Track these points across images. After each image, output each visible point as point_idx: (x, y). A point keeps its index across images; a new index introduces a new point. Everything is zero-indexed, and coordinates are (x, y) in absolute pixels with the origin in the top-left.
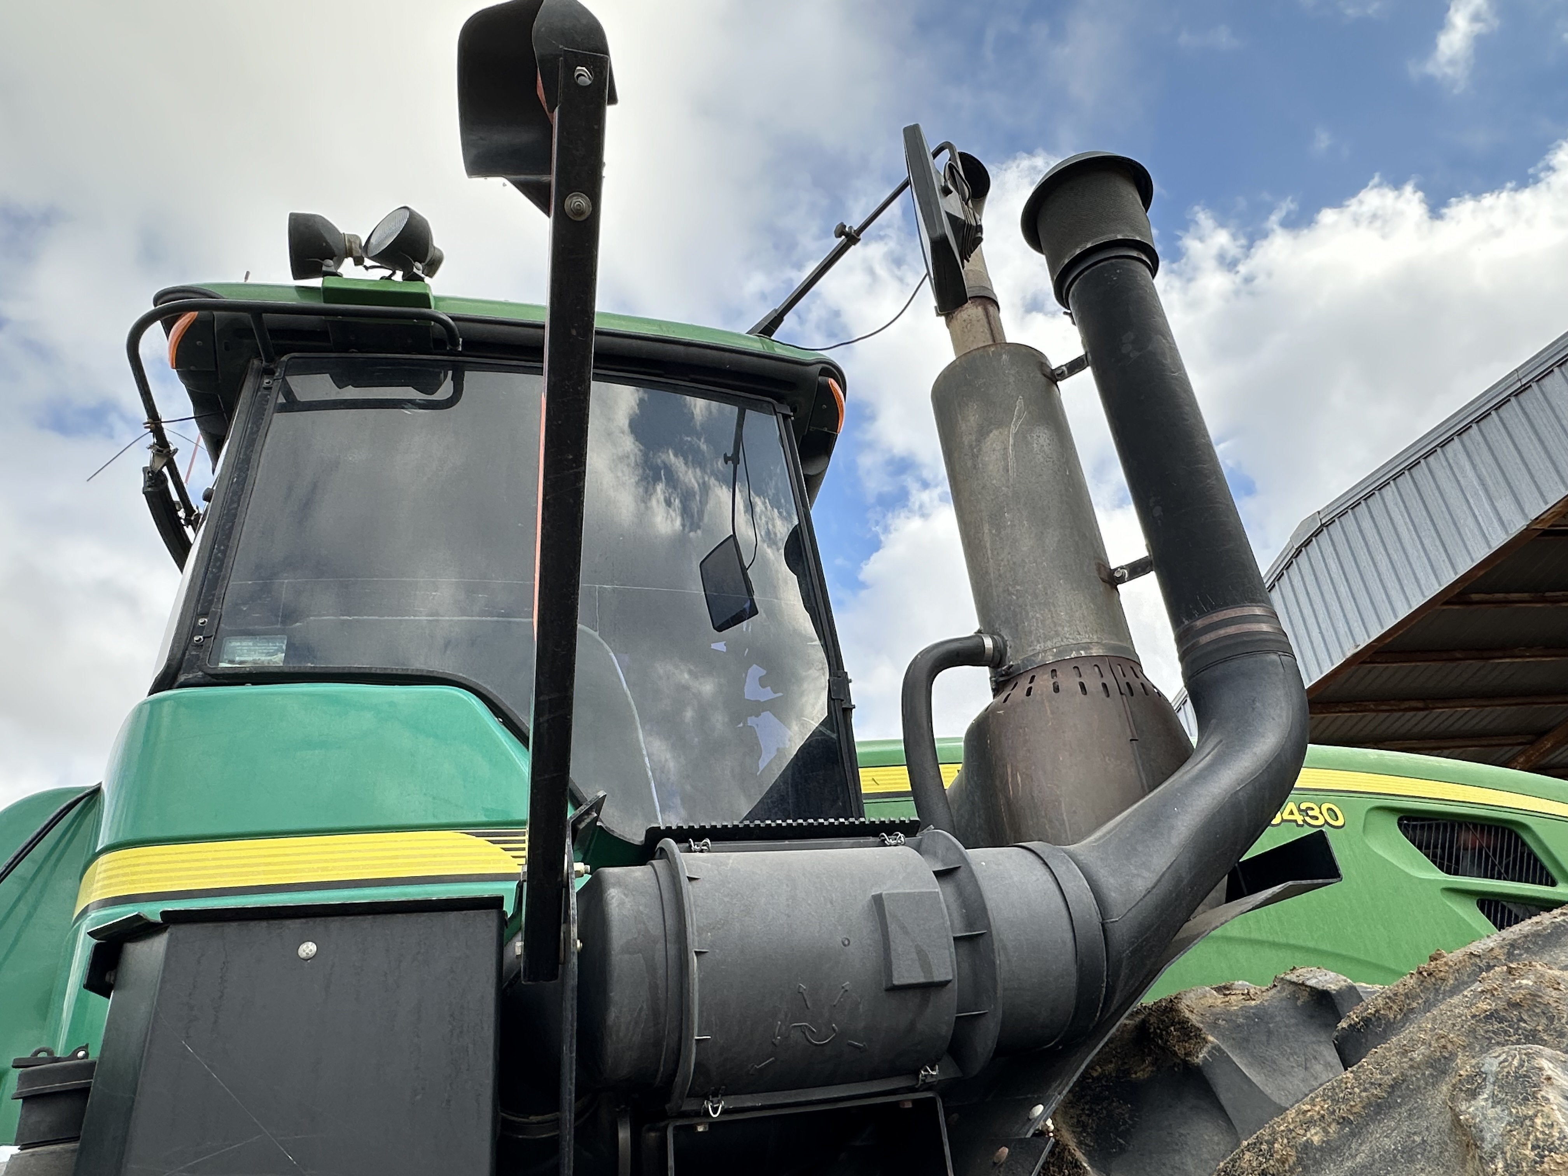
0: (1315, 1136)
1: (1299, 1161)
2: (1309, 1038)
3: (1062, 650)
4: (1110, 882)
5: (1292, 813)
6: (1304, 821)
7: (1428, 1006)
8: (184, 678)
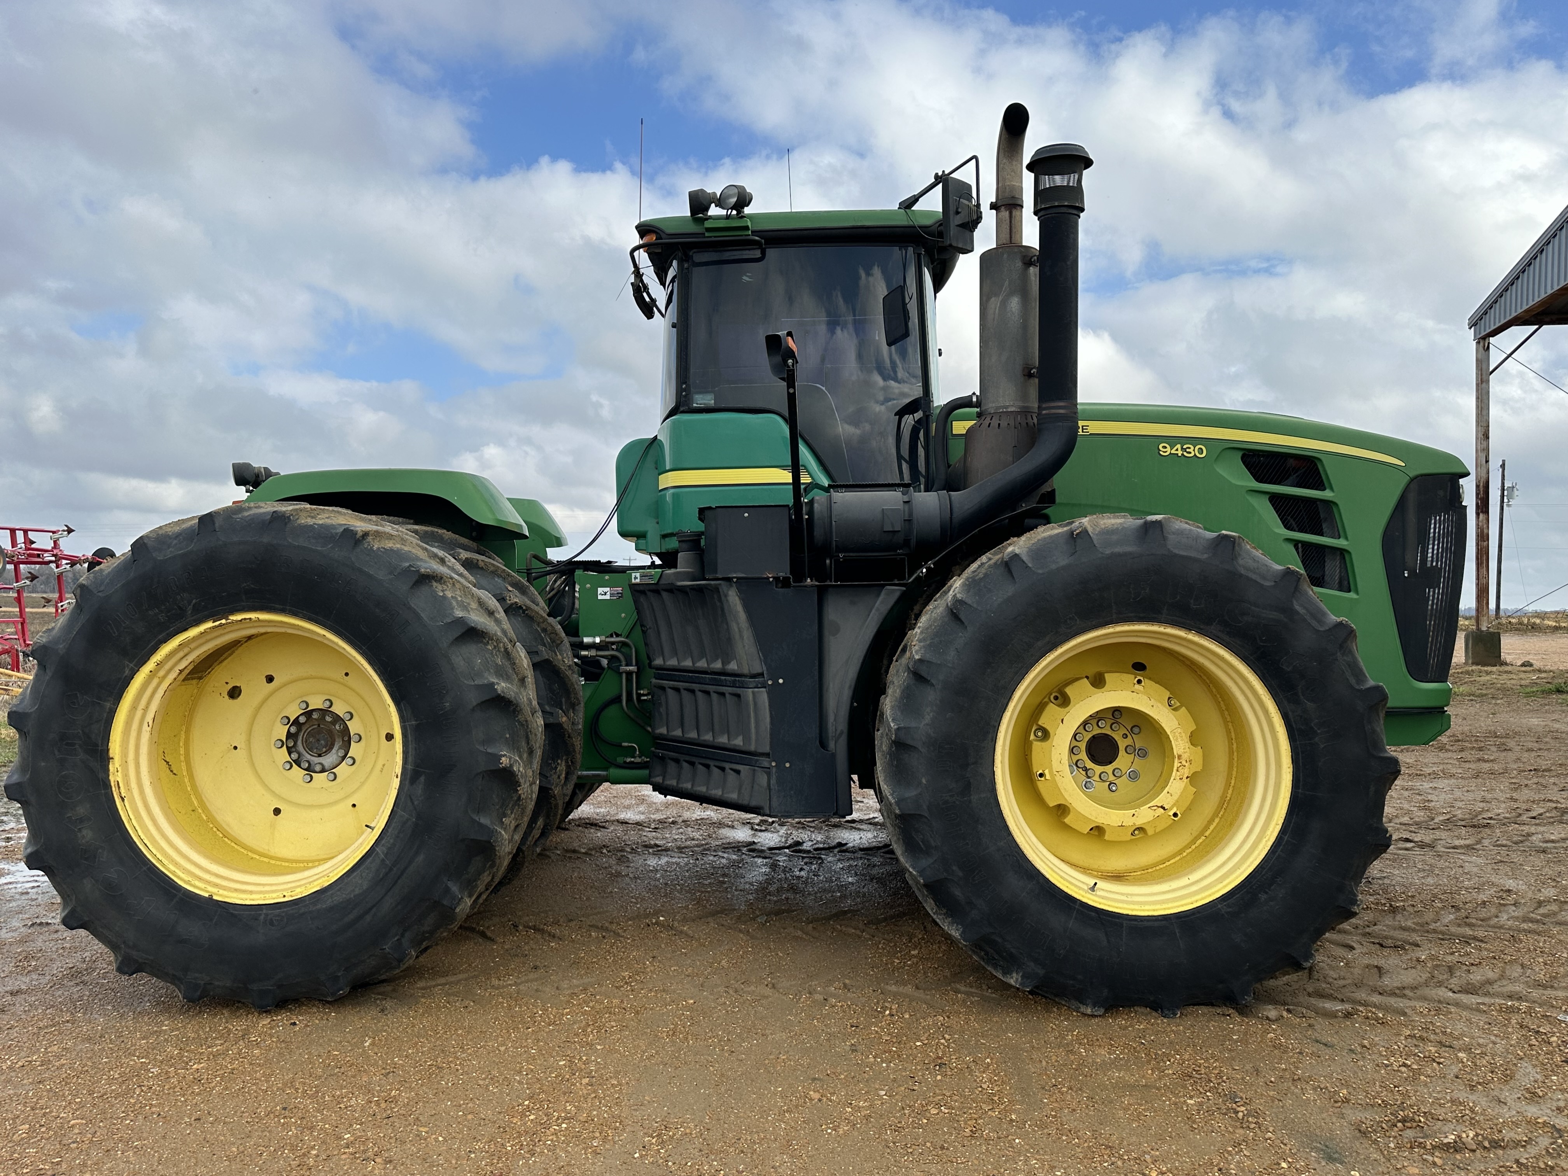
3: (998, 408)
5: (1177, 450)
6: (1183, 454)
8: (682, 409)
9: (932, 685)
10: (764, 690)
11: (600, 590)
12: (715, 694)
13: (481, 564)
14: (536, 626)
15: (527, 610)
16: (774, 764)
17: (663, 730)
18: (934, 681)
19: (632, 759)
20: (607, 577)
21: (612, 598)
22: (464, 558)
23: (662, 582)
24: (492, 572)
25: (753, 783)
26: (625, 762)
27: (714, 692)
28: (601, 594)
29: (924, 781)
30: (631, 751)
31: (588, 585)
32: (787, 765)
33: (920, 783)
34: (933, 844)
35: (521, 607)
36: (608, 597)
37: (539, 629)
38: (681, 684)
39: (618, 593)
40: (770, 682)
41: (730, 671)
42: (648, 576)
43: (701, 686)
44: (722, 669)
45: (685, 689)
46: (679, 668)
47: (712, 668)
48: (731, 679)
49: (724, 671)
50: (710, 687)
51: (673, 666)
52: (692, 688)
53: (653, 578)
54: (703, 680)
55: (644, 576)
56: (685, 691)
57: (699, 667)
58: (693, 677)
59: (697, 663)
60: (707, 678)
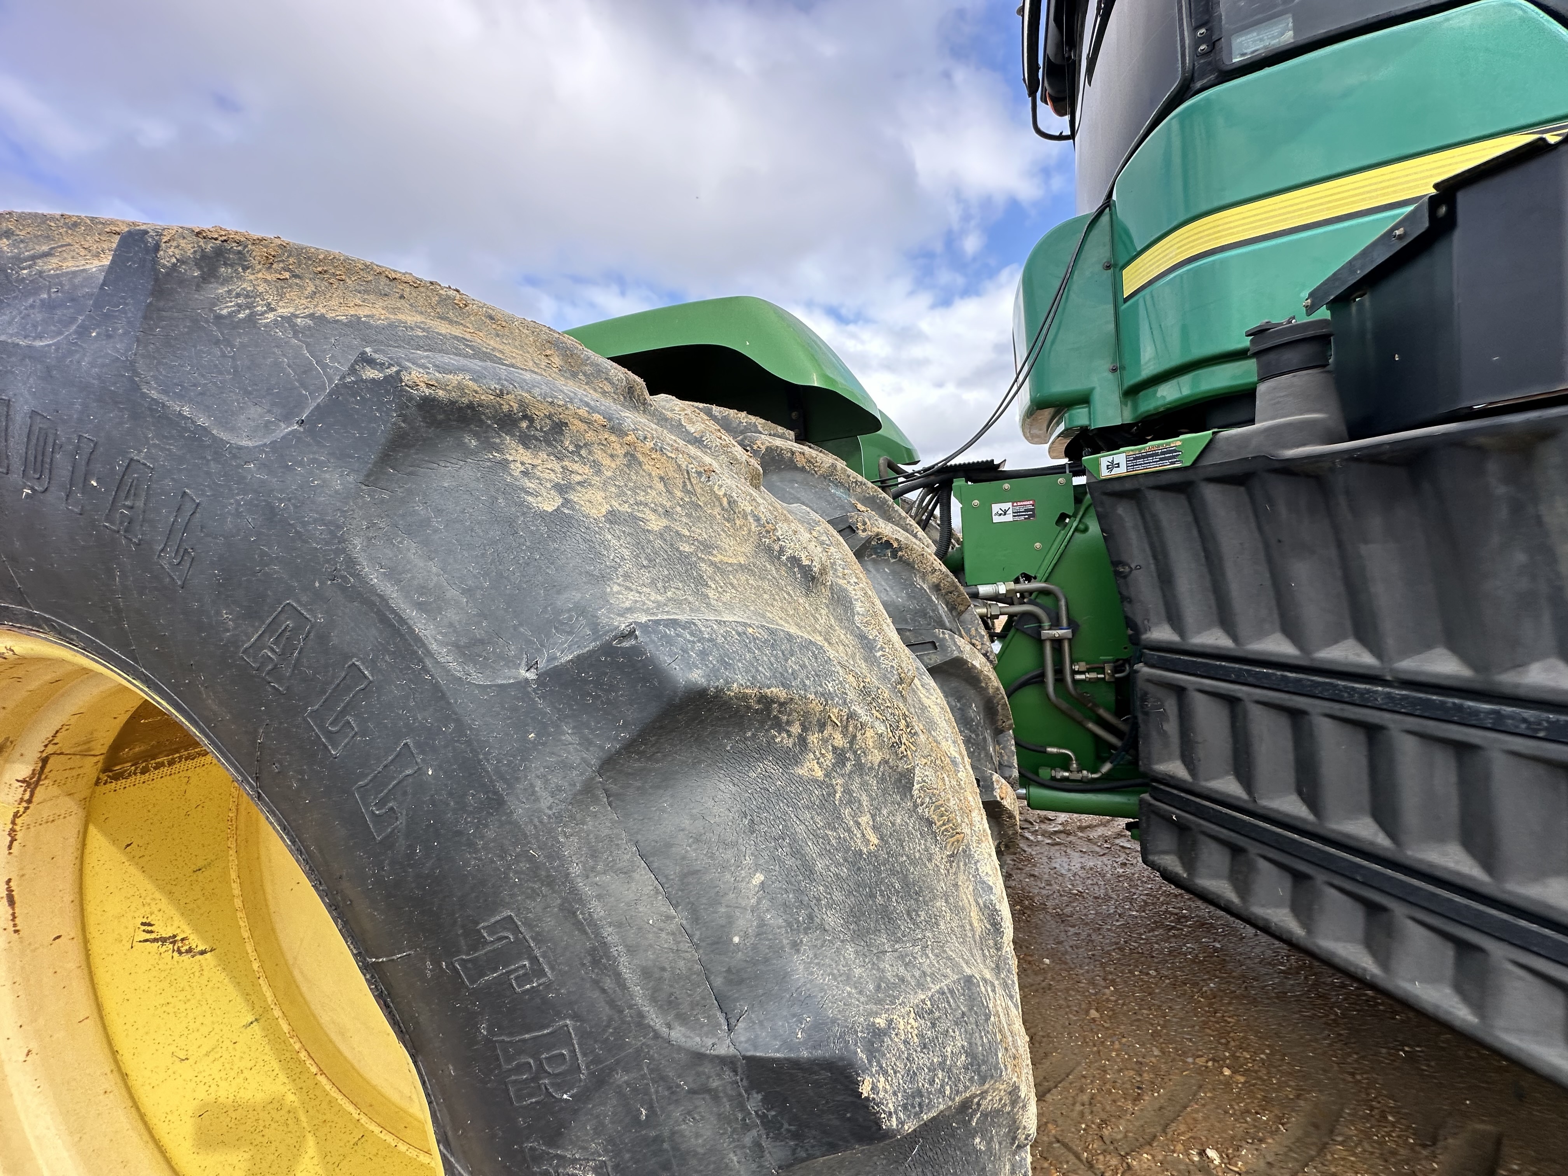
8: (1198, 85)
11: (996, 508)
12: (1412, 738)
13: (800, 461)
14: (919, 582)
15: (900, 549)
17: (1176, 768)
19: (1066, 774)
20: (1006, 486)
21: (1017, 518)
22: (763, 448)
23: (1207, 461)
24: (824, 477)
26: (1054, 779)
27: (1411, 733)
28: (997, 514)
30: (1064, 763)
31: (976, 502)
35: (888, 544)
36: (1009, 518)
37: (925, 587)
38: (1245, 688)
39: (1026, 511)
41: (1522, 692)
42: (1157, 454)
43: (1337, 706)
44: (1467, 680)
45: (1258, 702)
46: (1239, 653)
47: (1405, 672)
48: (1529, 714)
49: (1477, 686)
50: (1387, 716)
51: (1218, 648)
52: (1290, 704)
53: (1174, 457)
54: (1352, 696)
55: (1143, 457)
56: (1259, 706)
57: (1331, 662)
58: (1300, 680)
59: (1318, 649)
60: (1368, 691)
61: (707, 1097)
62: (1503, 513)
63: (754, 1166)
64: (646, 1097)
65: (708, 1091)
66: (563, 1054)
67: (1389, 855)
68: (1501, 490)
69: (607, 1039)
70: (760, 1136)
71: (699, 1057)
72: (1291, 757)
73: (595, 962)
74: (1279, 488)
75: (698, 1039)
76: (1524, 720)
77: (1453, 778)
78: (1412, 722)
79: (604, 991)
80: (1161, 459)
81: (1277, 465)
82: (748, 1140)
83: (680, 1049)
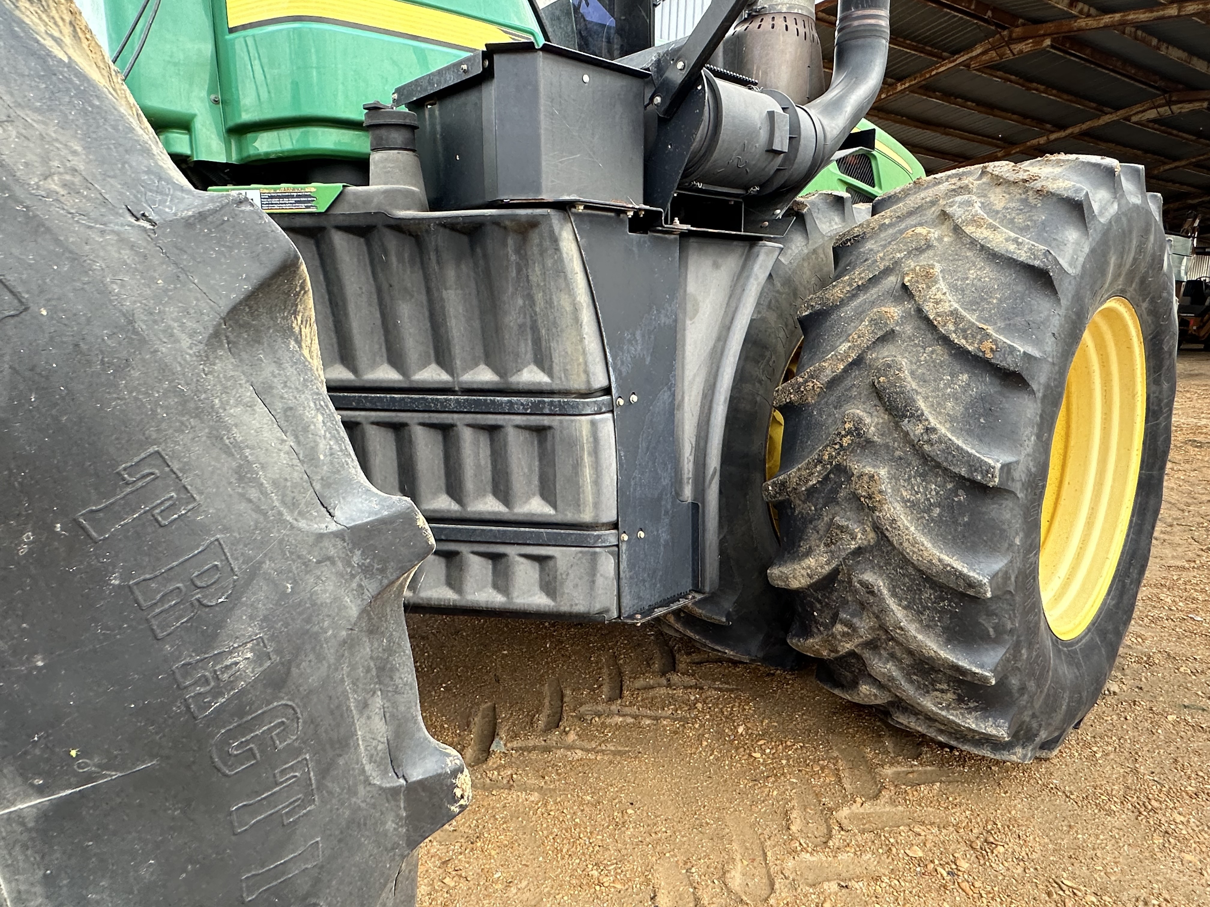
0: (887, 221)
1: (879, 229)
2: (832, 213)
3: (789, 6)
4: (827, 129)
7: (915, 193)
9: (1033, 392)
10: (609, 415)
12: (469, 429)
16: (625, 537)
18: (1035, 386)
23: (338, 210)
25: (594, 575)
27: (468, 425)
29: (1017, 541)
32: (642, 534)
33: (1011, 545)
34: (1009, 626)
38: (363, 413)
40: (621, 402)
41: (520, 387)
42: (293, 197)
43: (426, 415)
44: (497, 383)
45: (373, 423)
46: (358, 384)
47: (466, 383)
48: (523, 400)
49: (501, 386)
50: (456, 416)
51: (342, 381)
52: (396, 420)
53: (309, 202)
54: (436, 405)
55: (279, 197)
56: (374, 427)
57: (423, 382)
58: (404, 399)
59: (415, 373)
60: (446, 400)
61: (328, 563)
62: (514, 274)
63: (359, 602)
64: (290, 574)
65: (328, 558)
66: (216, 565)
67: (458, 515)
68: (513, 258)
69: (255, 539)
70: (361, 580)
71: (321, 537)
72: (395, 464)
73: (241, 479)
74: (392, 241)
75: (316, 526)
76: (522, 404)
77: (488, 452)
78: (469, 419)
79: (250, 501)
80: (296, 202)
81: (393, 222)
82: (354, 585)
83: (307, 534)
